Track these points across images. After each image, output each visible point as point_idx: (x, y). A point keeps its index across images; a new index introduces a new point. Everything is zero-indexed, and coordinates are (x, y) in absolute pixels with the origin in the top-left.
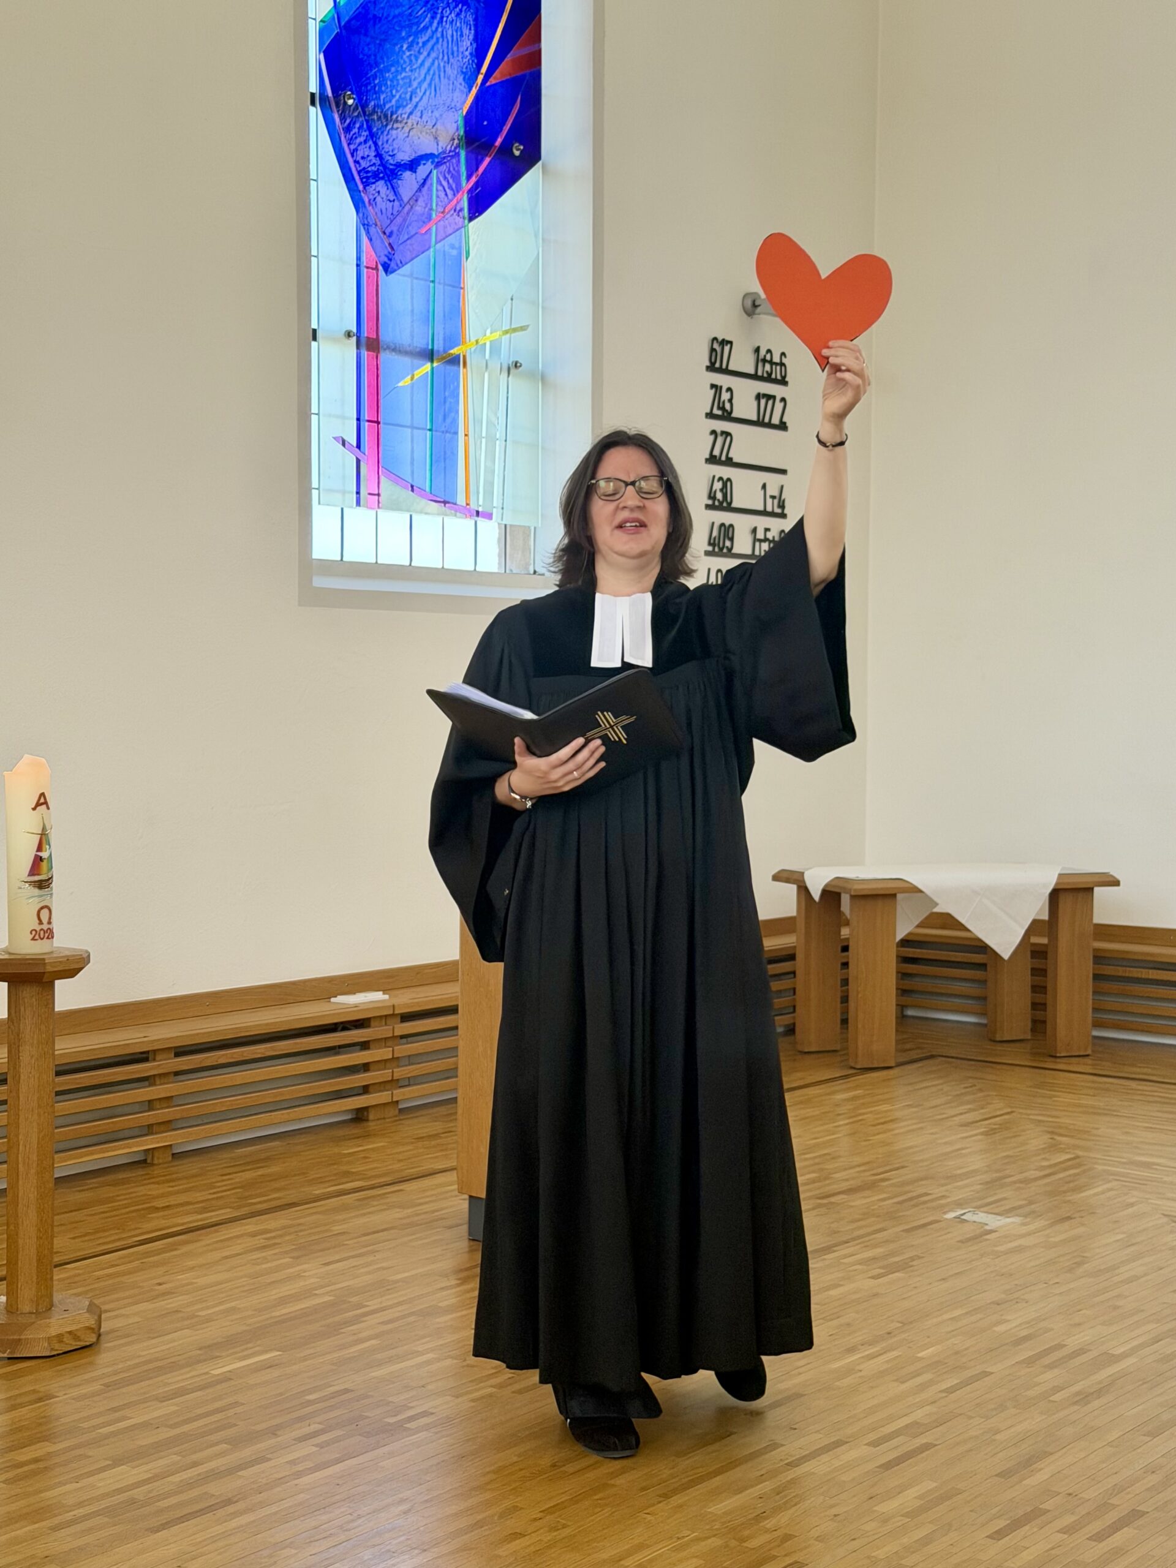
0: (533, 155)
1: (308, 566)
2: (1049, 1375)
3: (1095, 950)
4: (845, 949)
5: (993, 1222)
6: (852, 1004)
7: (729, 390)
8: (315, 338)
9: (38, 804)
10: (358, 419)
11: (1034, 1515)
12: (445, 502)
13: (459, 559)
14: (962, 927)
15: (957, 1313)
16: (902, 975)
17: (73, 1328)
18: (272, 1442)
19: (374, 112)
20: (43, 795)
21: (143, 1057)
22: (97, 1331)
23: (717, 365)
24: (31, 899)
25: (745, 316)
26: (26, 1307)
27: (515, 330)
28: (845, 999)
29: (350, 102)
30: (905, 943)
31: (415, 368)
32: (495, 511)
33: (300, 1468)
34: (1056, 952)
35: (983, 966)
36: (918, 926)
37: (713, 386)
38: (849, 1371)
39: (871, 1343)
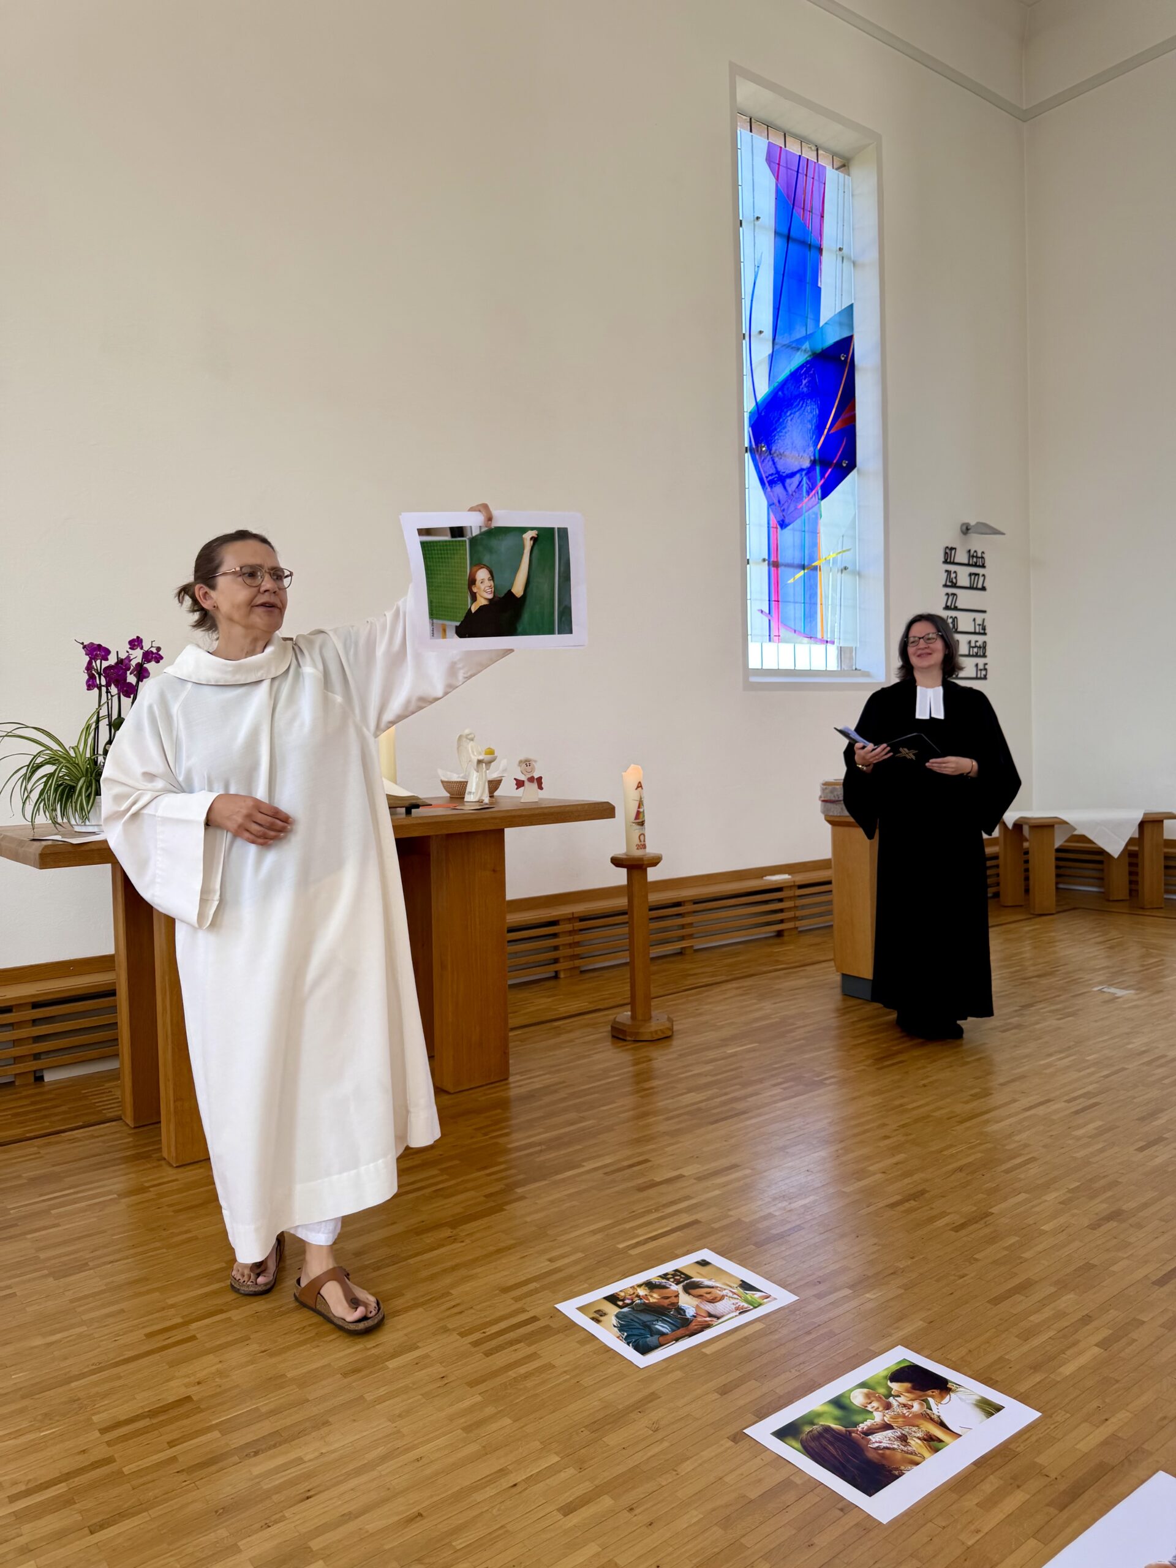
0: (852, 465)
1: (747, 671)
2: (1160, 1070)
3: (1165, 853)
4: (1026, 853)
5: (1120, 993)
6: (1031, 882)
7: (955, 572)
8: (748, 563)
9: (638, 787)
10: (769, 601)
11: (1159, 1140)
12: (811, 638)
13: (818, 665)
14: (1090, 841)
15: (1106, 1038)
16: (1057, 867)
17: (662, 1028)
18: (762, 1086)
19: (775, 453)
20: (640, 783)
21: (678, 904)
22: (671, 1029)
23: (949, 560)
24: (636, 831)
25: (962, 534)
26: (640, 1017)
27: (844, 551)
28: (1027, 879)
29: (764, 449)
30: (1058, 850)
31: (795, 574)
32: (836, 640)
33: (775, 1099)
34: (1143, 855)
35: (1101, 862)
36: (1067, 841)
37: (946, 571)
38: (1049, 1065)
39: (1060, 1052)
